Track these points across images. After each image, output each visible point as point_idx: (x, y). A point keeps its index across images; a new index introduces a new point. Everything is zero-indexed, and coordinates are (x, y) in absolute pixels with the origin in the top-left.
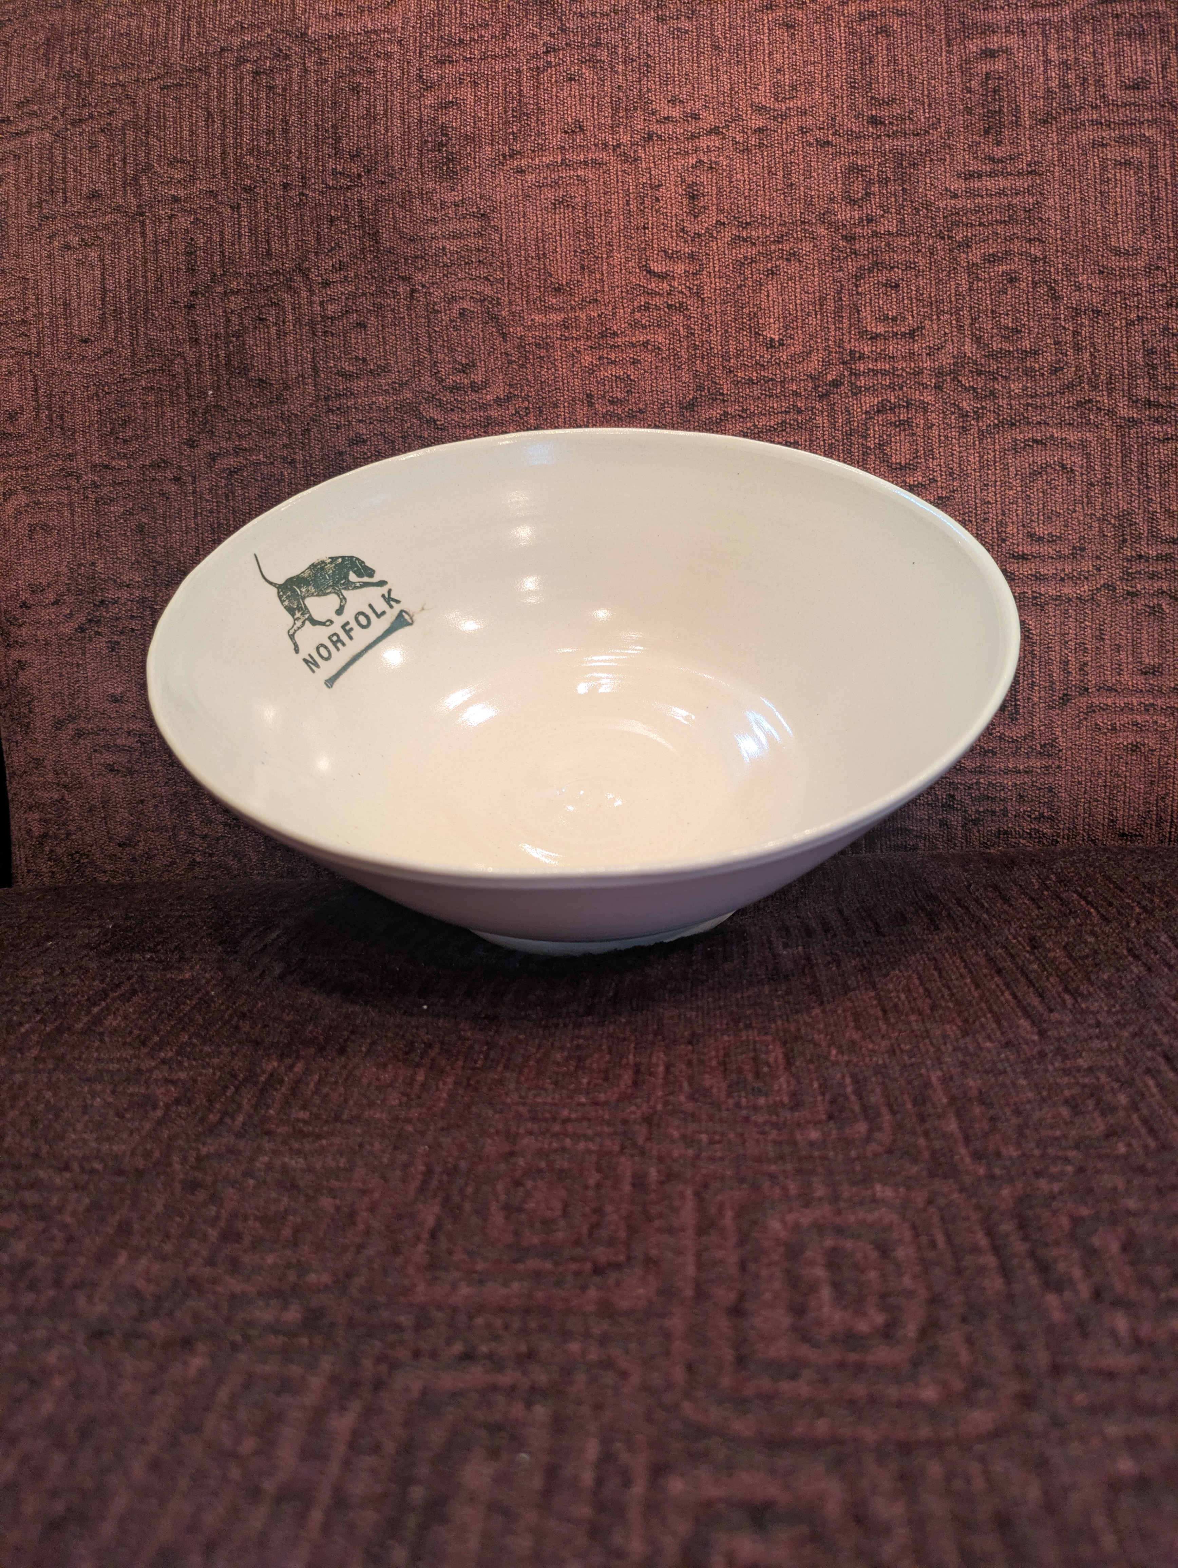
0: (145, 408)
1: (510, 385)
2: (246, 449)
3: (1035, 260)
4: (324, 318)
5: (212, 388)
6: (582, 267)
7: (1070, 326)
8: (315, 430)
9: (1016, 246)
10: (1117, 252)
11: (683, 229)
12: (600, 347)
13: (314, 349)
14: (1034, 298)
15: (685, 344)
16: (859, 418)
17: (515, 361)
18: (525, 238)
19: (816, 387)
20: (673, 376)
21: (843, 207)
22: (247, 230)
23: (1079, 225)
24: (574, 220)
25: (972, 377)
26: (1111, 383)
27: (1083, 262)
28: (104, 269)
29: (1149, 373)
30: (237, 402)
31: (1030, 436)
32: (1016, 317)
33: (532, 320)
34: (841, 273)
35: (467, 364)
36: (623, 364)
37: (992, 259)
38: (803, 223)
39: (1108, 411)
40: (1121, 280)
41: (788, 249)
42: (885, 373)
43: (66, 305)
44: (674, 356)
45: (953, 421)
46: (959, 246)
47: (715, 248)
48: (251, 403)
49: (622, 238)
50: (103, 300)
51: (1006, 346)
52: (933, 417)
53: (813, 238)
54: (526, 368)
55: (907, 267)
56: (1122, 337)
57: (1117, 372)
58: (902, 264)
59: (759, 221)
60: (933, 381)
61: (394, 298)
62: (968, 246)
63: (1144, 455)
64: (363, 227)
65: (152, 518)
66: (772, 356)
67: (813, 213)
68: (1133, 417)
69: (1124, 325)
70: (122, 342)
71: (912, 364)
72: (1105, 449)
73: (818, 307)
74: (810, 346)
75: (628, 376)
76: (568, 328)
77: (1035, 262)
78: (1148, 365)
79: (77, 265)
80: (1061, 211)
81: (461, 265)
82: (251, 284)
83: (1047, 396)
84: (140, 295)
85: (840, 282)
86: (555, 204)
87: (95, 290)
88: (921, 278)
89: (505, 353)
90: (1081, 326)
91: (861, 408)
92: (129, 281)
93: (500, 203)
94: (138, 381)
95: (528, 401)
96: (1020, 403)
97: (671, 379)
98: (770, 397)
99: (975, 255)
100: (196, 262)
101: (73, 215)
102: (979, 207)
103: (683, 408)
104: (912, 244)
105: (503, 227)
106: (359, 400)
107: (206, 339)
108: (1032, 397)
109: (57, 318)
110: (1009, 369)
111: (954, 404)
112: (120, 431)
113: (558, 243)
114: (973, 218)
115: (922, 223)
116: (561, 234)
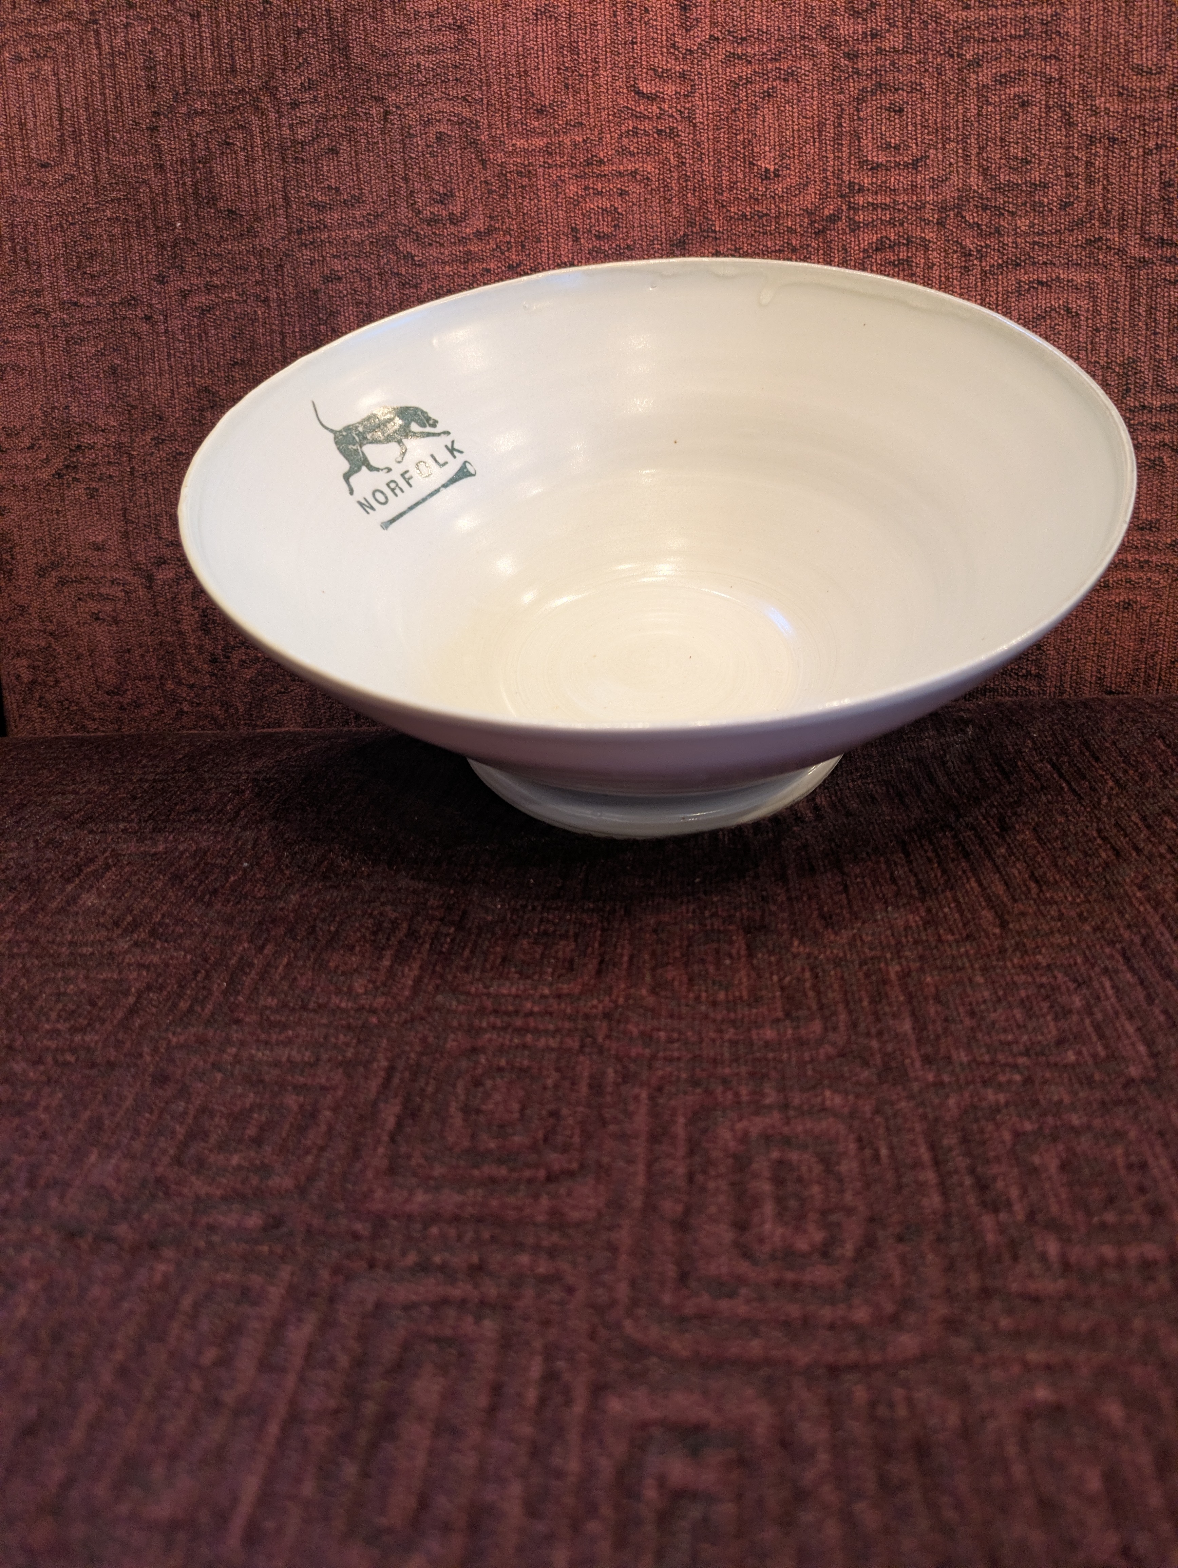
0: (111, 241)
1: (490, 217)
2: (217, 286)
3: (1050, 81)
4: (295, 142)
5: (180, 220)
6: (566, 86)
7: (1082, 155)
8: (288, 266)
9: (1029, 66)
10: (1139, 71)
11: (674, 45)
12: (585, 176)
13: (285, 177)
14: (1046, 125)
15: (675, 175)
16: (857, 257)
17: (495, 191)
18: (505, 53)
19: (812, 223)
20: (663, 210)
21: (846, 19)
22: (208, 42)
23: (1100, 39)
24: (557, 33)
25: (977, 212)
26: (1124, 220)
27: (1102, 82)
28: (59, 84)
29: (1164, 208)
30: (207, 235)
31: (1035, 277)
32: (1027, 147)
33: (513, 145)
34: (842, 96)
35: (445, 194)
36: (610, 195)
37: (1003, 80)
38: (803, 38)
39: (1119, 250)
40: (1141, 103)
41: (786, 68)
42: (885, 207)
43: (22, 125)
44: (664, 187)
45: (955, 260)
46: (969, 65)
47: (708, 66)
48: (221, 237)
49: (608, 54)
50: (60, 120)
51: (1016, 178)
52: (934, 256)
53: (813, 56)
54: (508, 198)
55: (913, 89)
56: (1138, 168)
57: (1130, 207)
58: (907, 85)
59: (756, 36)
60: (936, 216)
61: (367, 121)
62: (979, 65)
63: (1154, 298)
64: (332, 40)
65: (125, 359)
66: (767, 189)
67: (813, 27)
68: (1144, 257)
69: (1141, 154)
70: (83, 168)
71: (915, 197)
72: (1113, 292)
73: (816, 133)
74: (807, 178)
75: (616, 209)
76: (551, 154)
77: (1049, 83)
78: (1164, 199)
79: (31, 80)
80: (1081, 24)
81: (436, 83)
82: (215, 104)
83: (1055, 233)
84: (99, 115)
85: (840, 106)
86: (536, 15)
87: (50, 109)
88: (927, 101)
89: (486, 182)
90: (1095, 156)
91: (859, 245)
92: (87, 98)
93: (478, 13)
94: (104, 211)
95: (510, 234)
96: (1026, 242)
97: (661, 212)
98: (764, 233)
99: (986, 75)
100: (156, 78)
101: (22, 22)
102: (992, 19)
103: (673, 245)
104: (919, 62)
105: (482, 40)
106: (333, 234)
107: (171, 165)
108: (1038, 234)
109: (13, 139)
110: (1016, 204)
111: (957, 241)
112: (87, 266)
113: (540, 59)
114: (986, 32)
115: (930, 38)
116: (543, 47)
